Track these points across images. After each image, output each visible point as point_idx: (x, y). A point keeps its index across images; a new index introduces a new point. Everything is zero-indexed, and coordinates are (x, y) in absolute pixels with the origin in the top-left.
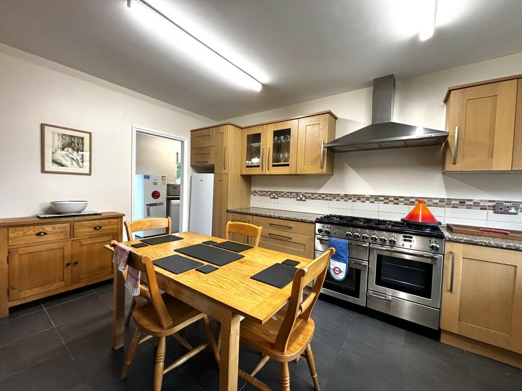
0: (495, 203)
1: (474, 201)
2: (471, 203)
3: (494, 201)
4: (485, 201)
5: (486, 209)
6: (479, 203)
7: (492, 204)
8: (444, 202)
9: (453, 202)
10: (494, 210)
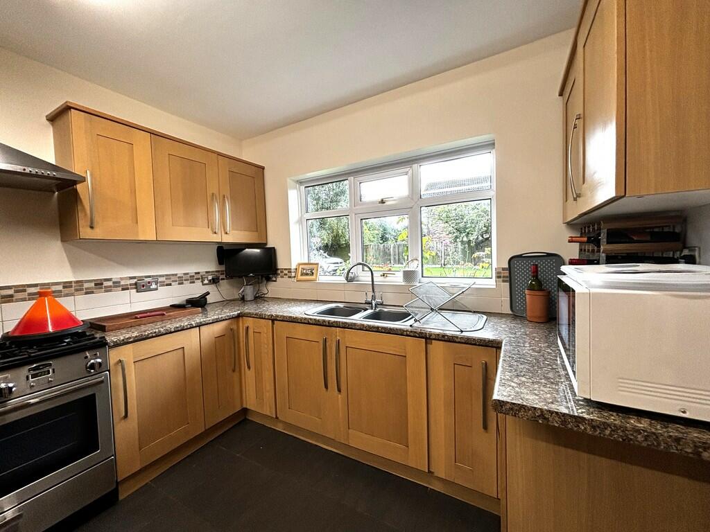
0: (136, 280)
1: (113, 280)
2: (110, 283)
3: (134, 278)
4: (126, 278)
5: (128, 289)
6: (119, 282)
7: (134, 281)
8: (71, 287)
9: (86, 285)
10: (136, 288)
